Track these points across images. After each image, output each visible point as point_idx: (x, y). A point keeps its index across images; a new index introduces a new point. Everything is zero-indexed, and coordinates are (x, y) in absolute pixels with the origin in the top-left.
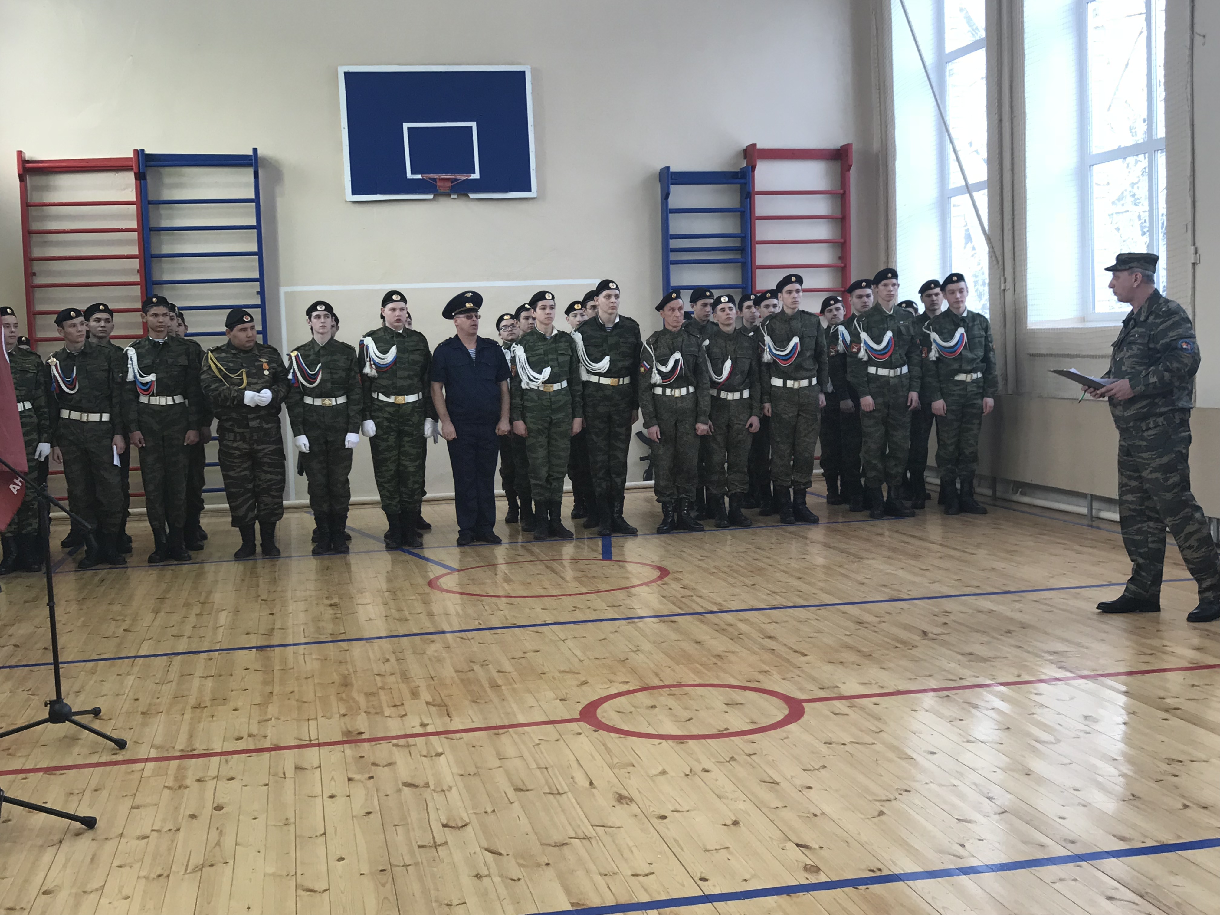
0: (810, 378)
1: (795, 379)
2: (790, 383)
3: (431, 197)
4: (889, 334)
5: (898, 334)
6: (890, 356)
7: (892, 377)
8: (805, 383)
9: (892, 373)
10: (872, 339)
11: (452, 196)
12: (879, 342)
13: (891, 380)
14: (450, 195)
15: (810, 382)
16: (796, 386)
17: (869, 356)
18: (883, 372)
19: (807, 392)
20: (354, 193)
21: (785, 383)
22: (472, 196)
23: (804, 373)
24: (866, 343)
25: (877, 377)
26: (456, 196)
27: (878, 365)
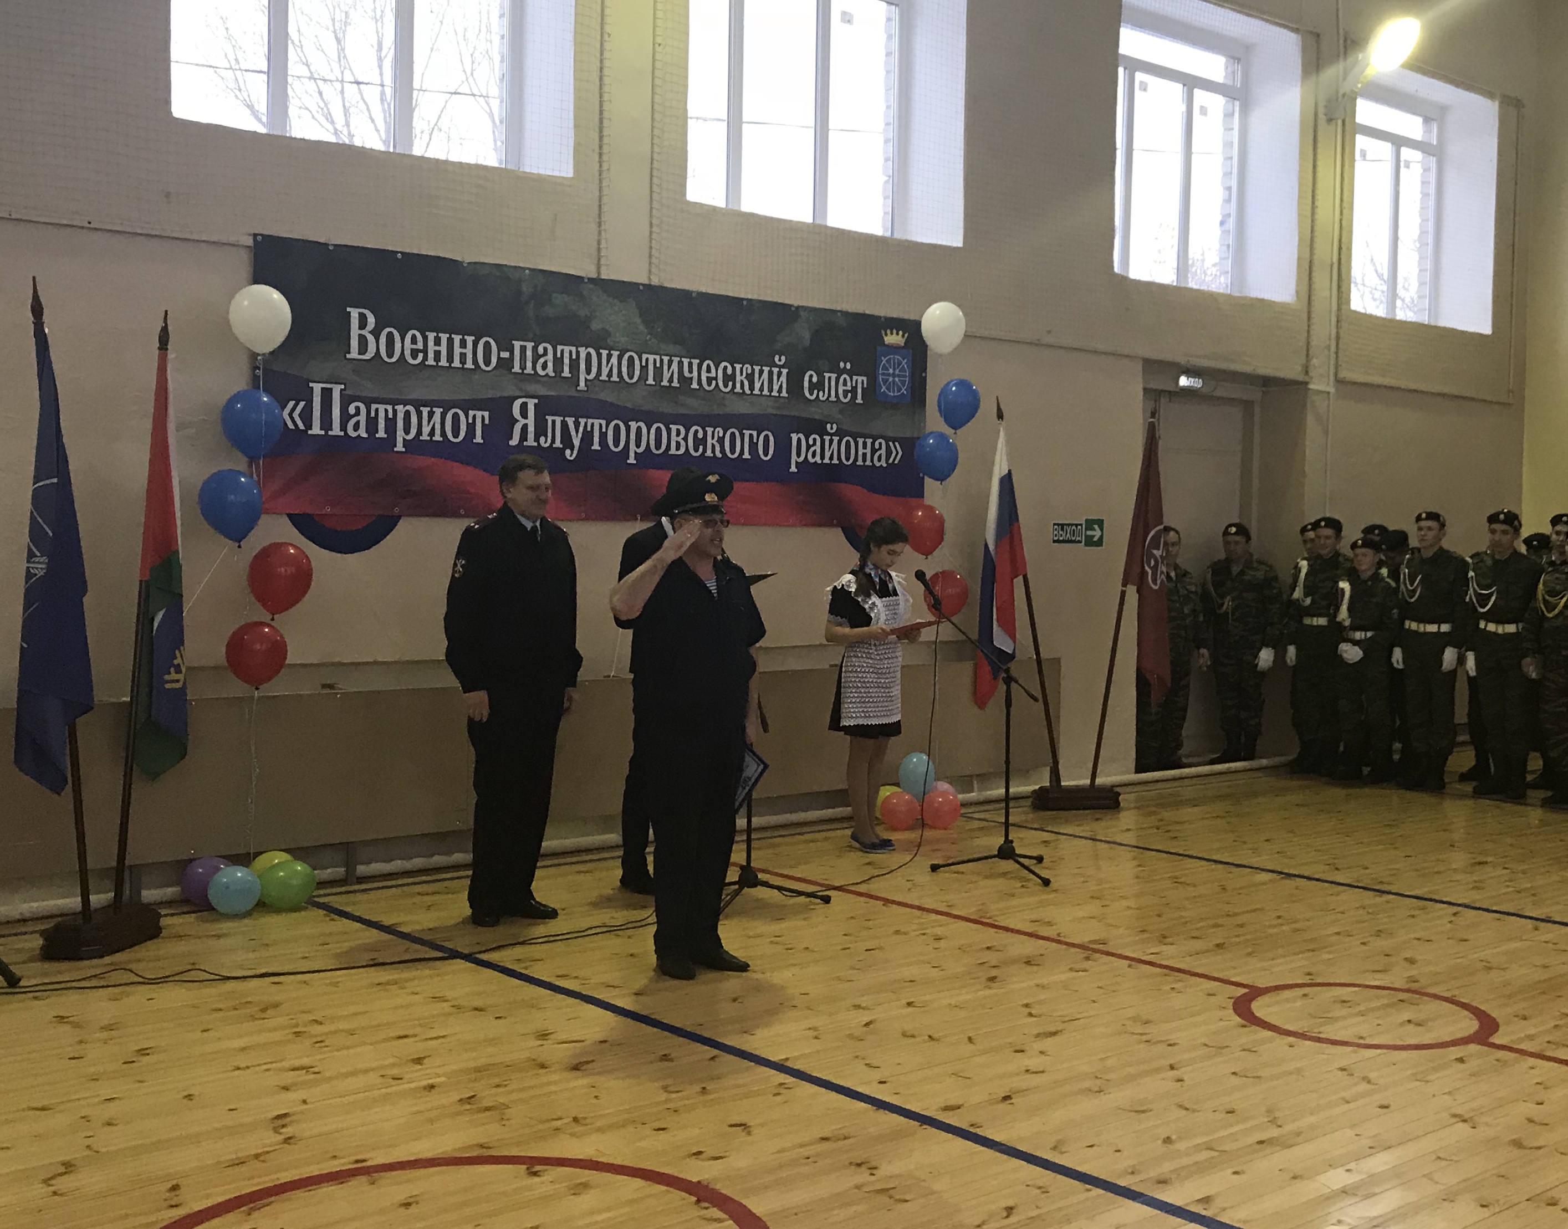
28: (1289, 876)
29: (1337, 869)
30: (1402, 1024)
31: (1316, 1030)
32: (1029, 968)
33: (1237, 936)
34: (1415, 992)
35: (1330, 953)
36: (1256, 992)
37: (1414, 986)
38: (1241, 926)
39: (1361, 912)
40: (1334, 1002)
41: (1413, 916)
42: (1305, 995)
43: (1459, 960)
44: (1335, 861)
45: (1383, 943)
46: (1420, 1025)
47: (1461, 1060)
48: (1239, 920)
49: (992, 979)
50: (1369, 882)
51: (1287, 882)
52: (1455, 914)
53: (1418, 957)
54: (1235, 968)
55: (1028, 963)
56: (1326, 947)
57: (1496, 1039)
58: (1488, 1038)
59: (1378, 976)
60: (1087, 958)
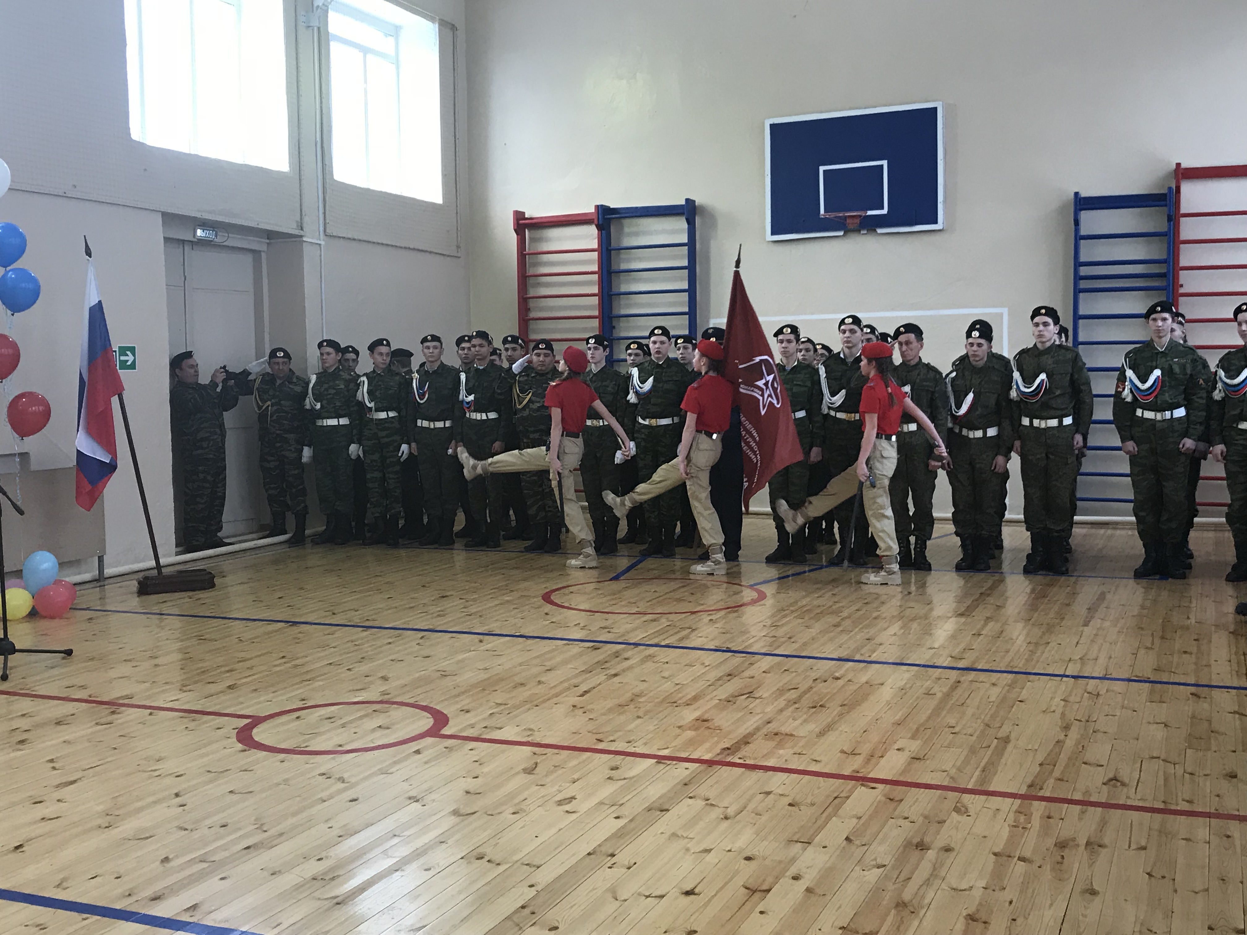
0: (1061, 419)
1: (1041, 418)
2: (1036, 422)
3: (841, 233)
4: (1157, 373)
5: (1167, 372)
6: (1156, 397)
7: (1159, 421)
8: (1054, 423)
9: (1159, 416)
10: (1139, 378)
11: (862, 232)
12: (1144, 381)
13: (1158, 425)
14: (860, 231)
15: (1061, 422)
16: (1043, 425)
17: (1134, 396)
18: (1149, 415)
19: (1055, 432)
20: (773, 233)
21: (1031, 422)
22: (879, 231)
23: (1052, 412)
24: (1131, 380)
25: (1143, 419)
26: (865, 232)
27: (1145, 407)
28: (295, 623)
29: (334, 614)
30: (374, 730)
31: (304, 745)
32: (60, 728)
33: (246, 677)
34: (387, 702)
35: (322, 680)
36: (257, 721)
37: (386, 698)
38: (251, 668)
39: (350, 644)
40: (321, 720)
41: (390, 643)
42: (298, 718)
43: (423, 672)
44: (332, 608)
45: (364, 668)
46: (388, 728)
47: (418, 752)
48: (248, 664)
49: (22, 742)
50: (359, 621)
51: (294, 628)
52: (422, 638)
53: (390, 675)
54: (242, 703)
55: (58, 723)
56: (318, 677)
57: (446, 731)
58: (440, 730)
59: (358, 693)
60: (113, 713)
